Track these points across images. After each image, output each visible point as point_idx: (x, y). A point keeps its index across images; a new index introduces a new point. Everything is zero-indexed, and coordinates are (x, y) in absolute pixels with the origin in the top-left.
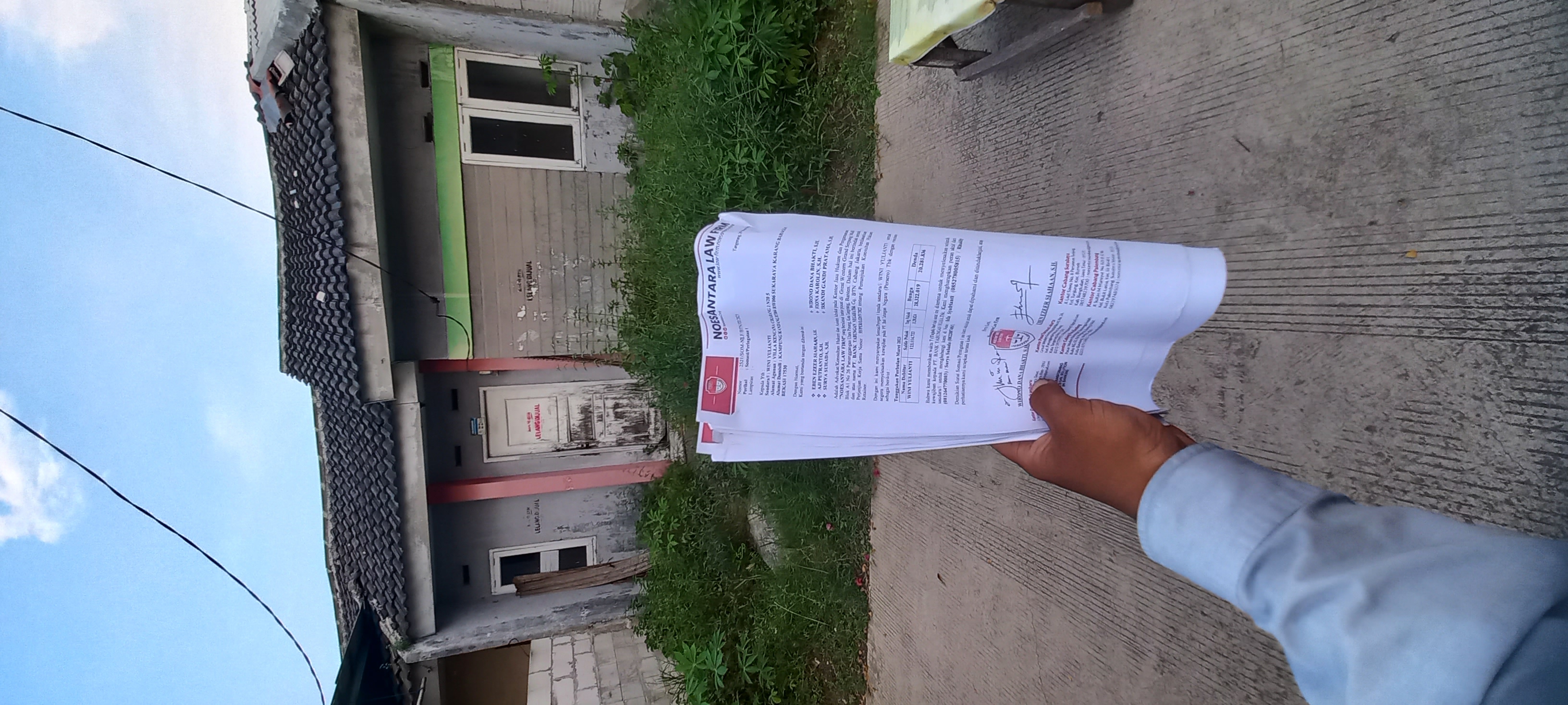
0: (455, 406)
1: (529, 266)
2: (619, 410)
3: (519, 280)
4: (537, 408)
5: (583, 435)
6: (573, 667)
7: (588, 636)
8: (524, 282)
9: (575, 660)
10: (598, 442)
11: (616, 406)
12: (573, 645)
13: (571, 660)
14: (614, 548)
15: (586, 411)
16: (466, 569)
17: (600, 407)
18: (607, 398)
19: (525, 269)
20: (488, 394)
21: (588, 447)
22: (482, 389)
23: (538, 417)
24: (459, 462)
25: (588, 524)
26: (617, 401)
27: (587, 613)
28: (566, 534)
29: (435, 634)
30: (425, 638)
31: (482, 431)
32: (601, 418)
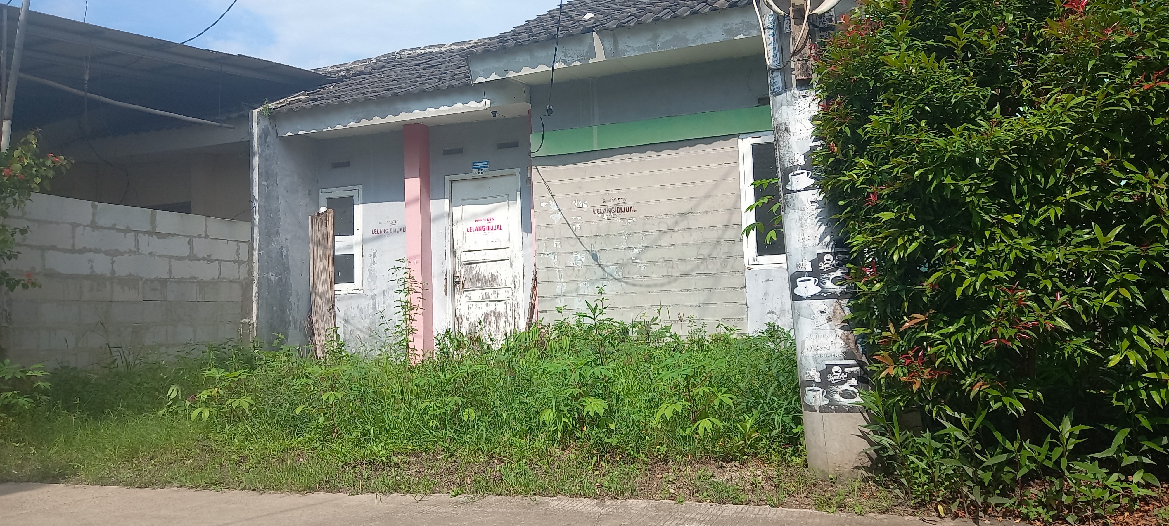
0: (502, 146)
1: (630, 209)
2: (493, 318)
3: (614, 200)
4: (499, 228)
5: (469, 278)
6: (204, 259)
7: (242, 277)
8: (613, 204)
9: (212, 261)
10: (460, 295)
11: (498, 315)
12: (234, 262)
13: (213, 258)
14: (348, 313)
15: (493, 281)
16: (347, 164)
17: (497, 295)
18: (506, 303)
19: (627, 205)
20: (514, 177)
21: (455, 283)
22: (517, 171)
23: (489, 228)
24: (447, 152)
25: (375, 284)
26: (503, 316)
27: (273, 278)
28: (368, 261)
29: (277, 137)
30: (275, 128)
31: (476, 173)
32: (486, 299)
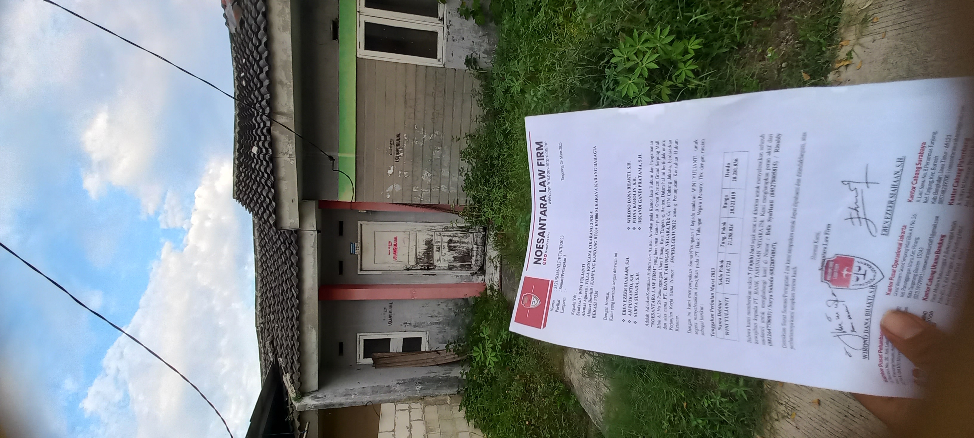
0: (341, 233)
1: (398, 136)
2: (452, 245)
3: (391, 147)
4: (396, 238)
5: (426, 260)
6: (410, 431)
7: (420, 406)
8: (394, 148)
9: (411, 425)
10: (435, 266)
11: (450, 241)
12: (410, 412)
13: (408, 426)
14: (441, 341)
15: (429, 243)
16: (341, 345)
17: (438, 242)
18: (444, 236)
19: (396, 138)
20: (363, 226)
21: (428, 269)
22: (359, 223)
23: (395, 245)
24: (341, 272)
25: (424, 323)
26: (451, 238)
27: (420, 387)
28: (409, 328)
29: (318, 391)
30: (311, 393)
31: (358, 252)
32: (439, 249)
